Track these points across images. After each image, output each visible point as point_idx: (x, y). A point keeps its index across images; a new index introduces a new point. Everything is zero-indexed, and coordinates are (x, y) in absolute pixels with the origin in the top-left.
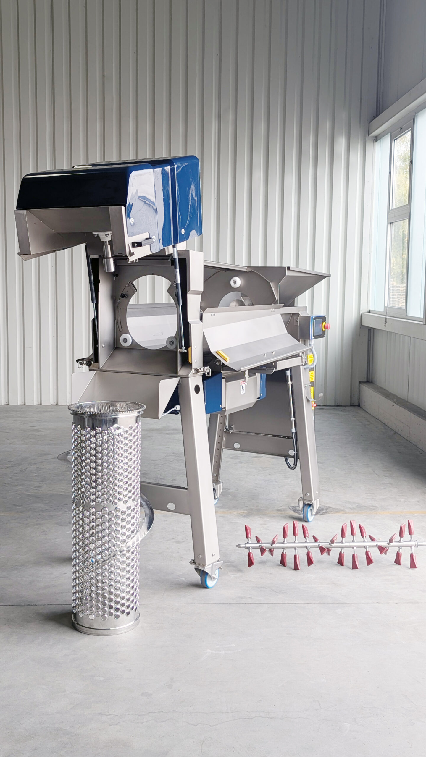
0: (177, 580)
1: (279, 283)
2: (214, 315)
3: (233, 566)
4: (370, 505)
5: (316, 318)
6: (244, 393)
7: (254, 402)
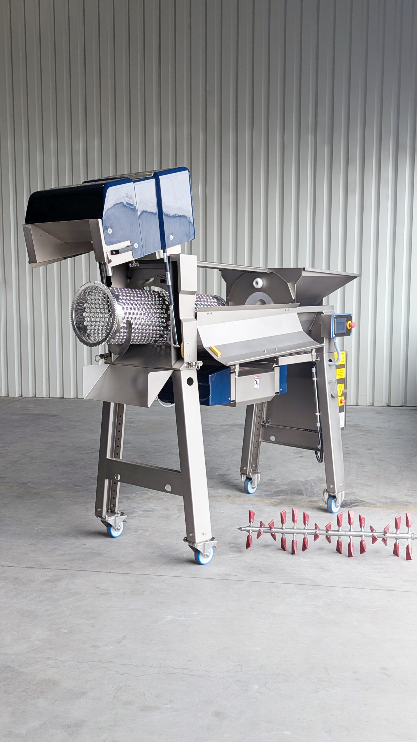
0: (179, 556)
1: (296, 283)
2: (211, 313)
3: (237, 547)
4: (405, 501)
5: (337, 317)
6: (258, 387)
7: (272, 396)
